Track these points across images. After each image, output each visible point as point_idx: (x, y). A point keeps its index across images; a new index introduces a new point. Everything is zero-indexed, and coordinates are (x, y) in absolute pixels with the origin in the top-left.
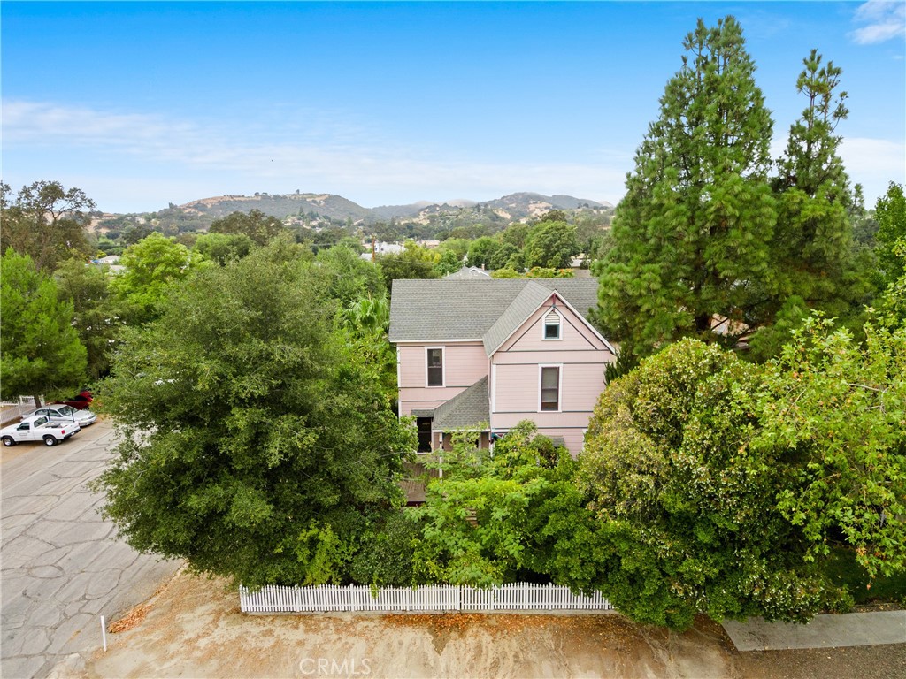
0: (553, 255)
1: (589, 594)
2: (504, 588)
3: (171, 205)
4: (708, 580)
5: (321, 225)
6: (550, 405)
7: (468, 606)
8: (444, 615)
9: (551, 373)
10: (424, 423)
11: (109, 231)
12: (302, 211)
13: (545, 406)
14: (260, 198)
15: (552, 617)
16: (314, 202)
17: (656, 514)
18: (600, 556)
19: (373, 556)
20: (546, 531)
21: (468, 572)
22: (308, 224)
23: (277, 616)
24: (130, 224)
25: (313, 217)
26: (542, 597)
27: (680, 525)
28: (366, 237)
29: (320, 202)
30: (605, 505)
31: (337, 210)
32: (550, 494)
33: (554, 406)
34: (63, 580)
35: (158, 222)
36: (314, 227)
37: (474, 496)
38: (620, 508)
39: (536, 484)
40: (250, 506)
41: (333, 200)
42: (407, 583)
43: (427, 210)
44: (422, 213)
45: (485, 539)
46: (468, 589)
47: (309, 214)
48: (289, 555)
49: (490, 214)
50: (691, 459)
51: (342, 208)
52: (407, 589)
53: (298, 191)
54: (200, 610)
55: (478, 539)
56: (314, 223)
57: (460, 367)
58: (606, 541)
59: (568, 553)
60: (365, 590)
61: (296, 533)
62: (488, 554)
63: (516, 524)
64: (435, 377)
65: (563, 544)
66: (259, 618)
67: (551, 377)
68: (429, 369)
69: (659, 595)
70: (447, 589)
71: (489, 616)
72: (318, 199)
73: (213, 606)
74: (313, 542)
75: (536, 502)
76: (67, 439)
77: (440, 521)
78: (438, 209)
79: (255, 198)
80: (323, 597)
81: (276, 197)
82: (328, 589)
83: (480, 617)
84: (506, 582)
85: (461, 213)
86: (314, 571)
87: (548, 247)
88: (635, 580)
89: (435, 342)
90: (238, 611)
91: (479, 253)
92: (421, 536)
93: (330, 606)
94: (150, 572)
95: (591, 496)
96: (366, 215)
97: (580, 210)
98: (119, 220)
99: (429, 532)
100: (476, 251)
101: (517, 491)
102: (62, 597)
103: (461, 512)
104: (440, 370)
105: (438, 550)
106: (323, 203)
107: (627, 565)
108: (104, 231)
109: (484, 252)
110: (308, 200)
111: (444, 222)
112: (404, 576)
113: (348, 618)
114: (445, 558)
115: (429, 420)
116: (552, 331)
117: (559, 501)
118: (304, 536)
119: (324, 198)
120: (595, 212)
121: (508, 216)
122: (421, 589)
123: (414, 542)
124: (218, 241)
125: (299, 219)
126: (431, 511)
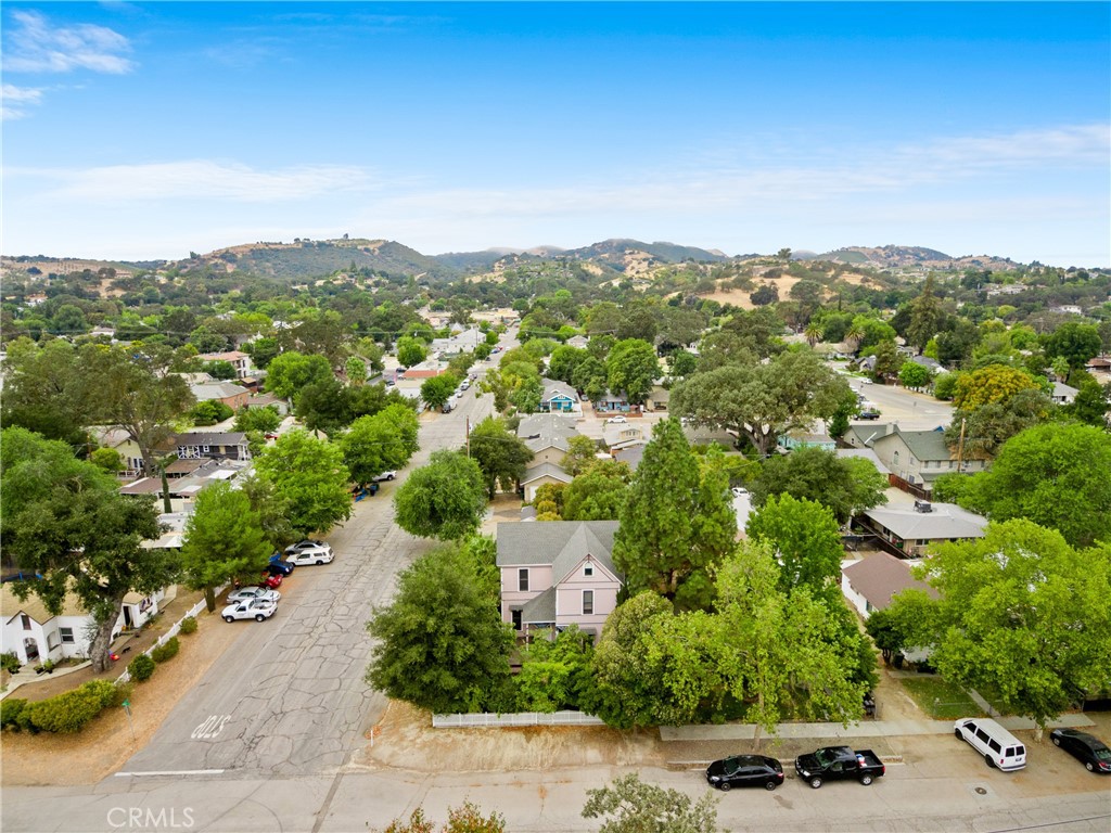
0: (634, 379)
1: (594, 715)
2: (557, 713)
3: (192, 254)
4: (639, 709)
5: (377, 284)
6: (588, 611)
7: (541, 722)
8: (530, 726)
9: (588, 595)
10: (517, 615)
11: (124, 293)
12: (353, 265)
13: (586, 611)
14: (300, 246)
15: (580, 726)
16: (367, 250)
17: (619, 681)
18: (596, 699)
19: (497, 699)
20: (575, 688)
21: (541, 707)
22: (361, 283)
23: (450, 728)
24: (148, 285)
25: (368, 274)
26: (577, 717)
27: (630, 685)
28: (432, 301)
29: (374, 251)
30: (602, 675)
31: (394, 260)
32: (579, 670)
33: (590, 611)
34: (330, 714)
35: (183, 281)
36: (369, 287)
37: (544, 671)
38: (607, 677)
39: (572, 666)
40: (449, 681)
41: (389, 248)
42: (514, 712)
43: (503, 261)
44: (497, 264)
45: (549, 691)
46: (541, 714)
47: (362, 270)
48: (461, 699)
49: (578, 271)
50: (633, 658)
51: (400, 258)
52: (513, 715)
53: (347, 235)
54: (411, 726)
55: (546, 691)
56: (369, 282)
57: (539, 580)
58: (599, 693)
59: (584, 697)
60: (494, 715)
61: (464, 690)
62: (551, 698)
63: (563, 684)
64: (524, 586)
65: (582, 694)
66: (443, 729)
67: (589, 595)
68: (521, 582)
69: (619, 715)
70: (532, 714)
71: (552, 726)
72: (371, 247)
73: (417, 724)
74: (471, 693)
75: (572, 673)
76: (273, 616)
77: (529, 683)
78: (516, 259)
79: (295, 246)
80: (474, 719)
81: (321, 244)
82: (477, 715)
83: (547, 727)
84: (558, 710)
85: (543, 270)
86: (471, 707)
87: (629, 371)
88: (610, 709)
89: (523, 566)
90: (431, 726)
91: (561, 363)
92: (519, 690)
93: (477, 723)
94: (374, 707)
95: (597, 671)
96: (429, 266)
97: (684, 265)
98: (135, 279)
99: (524, 688)
100: (558, 360)
101: (562, 669)
102: (335, 723)
103: (538, 679)
104: (527, 582)
105: (528, 696)
106: (377, 252)
107: (606, 703)
108: (119, 293)
109: (566, 361)
110: (359, 247)
111: (524, 281)
112: (512, 708)
113: (484, 728)
114: (531, 700)
115: (520, 611)
116: (588, 572)
117: (582, 673)
118: (467, 691)
119: (379, 245)
120: (701, 267)
121: (598, 272)
122: (520, 714)
123: (517, 693)
124: (294, 363)
125: (352, 277)
126: (525, 679)
